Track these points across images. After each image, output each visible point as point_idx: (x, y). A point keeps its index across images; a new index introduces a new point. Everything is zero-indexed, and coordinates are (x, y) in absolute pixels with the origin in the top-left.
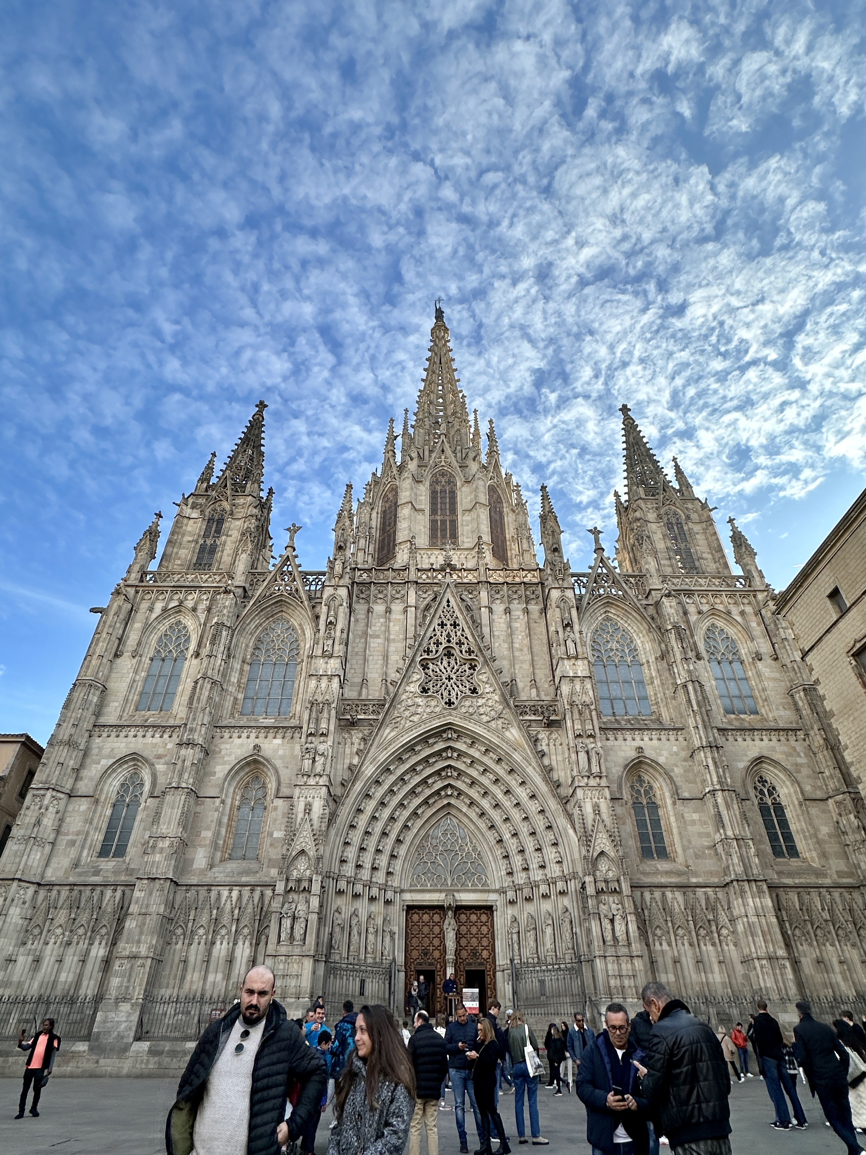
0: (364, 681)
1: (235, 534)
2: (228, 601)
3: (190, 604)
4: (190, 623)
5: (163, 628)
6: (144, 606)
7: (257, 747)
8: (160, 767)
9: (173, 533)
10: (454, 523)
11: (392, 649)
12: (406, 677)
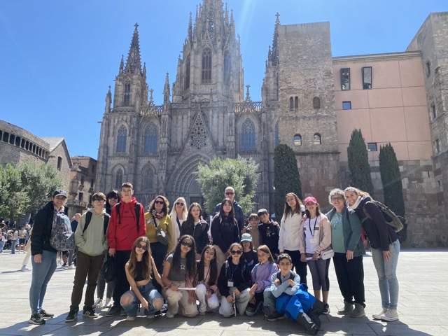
0: (176, 142)
1: (134, 91)
2: (135, 120)
3: (125, 119)
4: (125, 125)
5: (119, 127)
6: (112, 120)
7: (149, 162)
8: (126, 167)
9: (115, 92)
10: (210, 72)
11: (184, 130)
12: (187, 140)
